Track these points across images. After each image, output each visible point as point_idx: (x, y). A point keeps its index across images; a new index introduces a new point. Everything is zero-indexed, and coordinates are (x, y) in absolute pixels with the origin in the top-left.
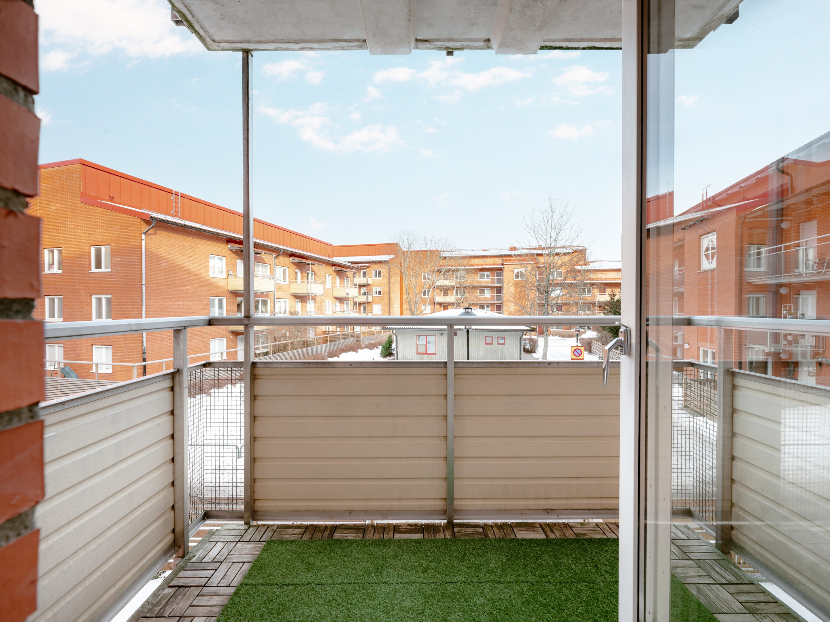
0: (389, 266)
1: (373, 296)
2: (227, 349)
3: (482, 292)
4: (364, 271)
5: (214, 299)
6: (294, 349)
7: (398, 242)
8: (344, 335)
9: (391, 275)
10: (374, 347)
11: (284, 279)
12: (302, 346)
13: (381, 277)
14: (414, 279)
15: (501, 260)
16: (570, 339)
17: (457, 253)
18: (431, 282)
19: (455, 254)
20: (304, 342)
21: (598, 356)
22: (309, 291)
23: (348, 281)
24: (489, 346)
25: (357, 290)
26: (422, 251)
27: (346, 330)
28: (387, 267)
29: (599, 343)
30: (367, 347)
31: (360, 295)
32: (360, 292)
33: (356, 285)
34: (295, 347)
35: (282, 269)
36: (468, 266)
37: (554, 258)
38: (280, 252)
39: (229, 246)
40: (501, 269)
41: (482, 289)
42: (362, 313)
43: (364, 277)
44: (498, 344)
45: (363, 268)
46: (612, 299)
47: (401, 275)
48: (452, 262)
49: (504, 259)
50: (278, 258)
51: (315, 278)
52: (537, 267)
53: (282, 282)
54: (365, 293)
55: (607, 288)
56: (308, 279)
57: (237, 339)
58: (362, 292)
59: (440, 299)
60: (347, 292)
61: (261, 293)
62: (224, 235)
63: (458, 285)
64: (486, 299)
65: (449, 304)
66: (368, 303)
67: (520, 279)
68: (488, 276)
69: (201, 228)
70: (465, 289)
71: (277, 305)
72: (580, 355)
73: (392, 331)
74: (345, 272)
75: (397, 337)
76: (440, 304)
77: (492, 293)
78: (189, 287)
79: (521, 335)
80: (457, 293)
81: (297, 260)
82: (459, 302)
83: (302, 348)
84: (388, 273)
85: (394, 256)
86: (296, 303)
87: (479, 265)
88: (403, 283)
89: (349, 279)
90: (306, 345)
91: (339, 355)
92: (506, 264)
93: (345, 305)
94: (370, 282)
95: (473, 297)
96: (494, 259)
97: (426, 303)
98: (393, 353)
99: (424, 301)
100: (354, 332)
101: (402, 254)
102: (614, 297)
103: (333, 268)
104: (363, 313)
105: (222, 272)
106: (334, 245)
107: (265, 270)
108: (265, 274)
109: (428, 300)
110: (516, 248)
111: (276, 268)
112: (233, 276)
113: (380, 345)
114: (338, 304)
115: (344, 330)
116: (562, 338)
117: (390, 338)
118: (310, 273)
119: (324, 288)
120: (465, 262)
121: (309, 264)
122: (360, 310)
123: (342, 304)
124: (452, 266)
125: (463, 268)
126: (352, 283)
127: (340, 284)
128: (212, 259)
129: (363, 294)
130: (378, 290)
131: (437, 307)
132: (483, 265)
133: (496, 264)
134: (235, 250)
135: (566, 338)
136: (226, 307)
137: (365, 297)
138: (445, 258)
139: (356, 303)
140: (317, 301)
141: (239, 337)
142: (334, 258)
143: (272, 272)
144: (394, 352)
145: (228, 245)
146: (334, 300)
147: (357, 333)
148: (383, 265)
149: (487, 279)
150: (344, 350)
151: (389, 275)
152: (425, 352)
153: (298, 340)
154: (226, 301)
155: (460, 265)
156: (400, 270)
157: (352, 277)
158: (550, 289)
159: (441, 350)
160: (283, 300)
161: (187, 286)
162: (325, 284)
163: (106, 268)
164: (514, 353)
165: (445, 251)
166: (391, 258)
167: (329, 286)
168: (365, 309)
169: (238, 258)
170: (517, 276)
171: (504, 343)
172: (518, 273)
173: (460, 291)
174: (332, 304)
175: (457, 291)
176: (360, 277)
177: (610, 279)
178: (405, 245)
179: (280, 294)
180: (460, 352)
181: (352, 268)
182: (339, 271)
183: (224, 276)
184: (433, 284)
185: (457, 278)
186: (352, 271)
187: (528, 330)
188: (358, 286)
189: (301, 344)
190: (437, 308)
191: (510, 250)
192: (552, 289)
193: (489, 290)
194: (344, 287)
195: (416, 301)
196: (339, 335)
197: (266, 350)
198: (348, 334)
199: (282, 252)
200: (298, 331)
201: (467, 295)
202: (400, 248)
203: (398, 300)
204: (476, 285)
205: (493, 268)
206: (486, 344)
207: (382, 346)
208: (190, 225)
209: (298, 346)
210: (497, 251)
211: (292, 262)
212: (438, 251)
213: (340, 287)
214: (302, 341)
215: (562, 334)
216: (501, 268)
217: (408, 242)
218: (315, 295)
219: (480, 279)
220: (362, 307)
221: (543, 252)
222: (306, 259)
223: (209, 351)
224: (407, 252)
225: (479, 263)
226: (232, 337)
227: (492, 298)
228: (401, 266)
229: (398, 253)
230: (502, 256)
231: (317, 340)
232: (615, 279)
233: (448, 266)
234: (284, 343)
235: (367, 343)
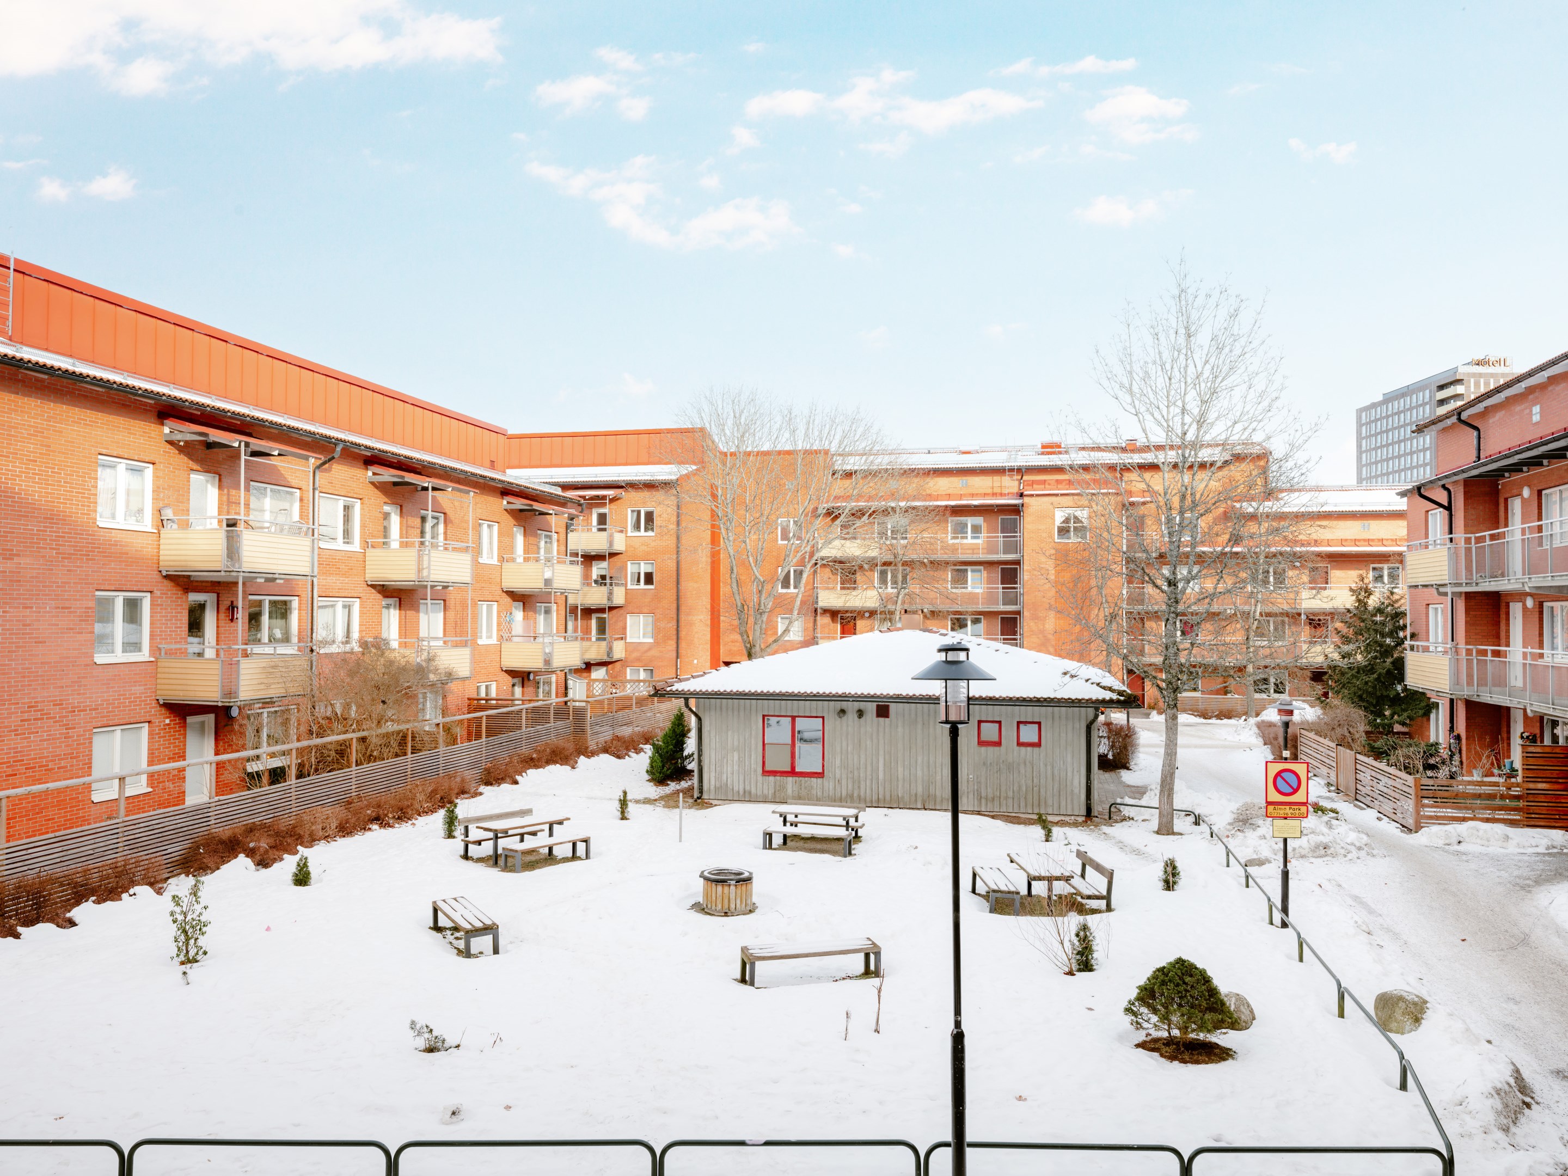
0: (677, 496)
1: (629, 587)
2: (150, 763)
3: (960, 578)
4: (602, 510)
5: (111, 601)
6: (370, 758)
7: (707, 426)
8: (535, 710)
9: (683, 524)
10: (628, 749)
11: (347, 534)
12: (397, 749)
13: (652, 530)
14: (754, 537)
15: (1016, 483)
16: (1225, 721)
17: (886, 459)
18: (808, 549)
19: (882, 462)
20: (404, 737)
21: (1323, 782)
22: (425, 573)
23: (551, 543)
24: (991, 749)
25: (577, 570)
26: (779, 453)
27: (541, 696)
28: (672, 501)
29: (1327, 742)
30: (606, 750)
31: (589, 585)
32: (586, 576)
33: (577, 555)
34: (375, 753)
35: (341, 503)
36: (919, 500)
37: (1196, 478)
38: (333, 450)
39: (167, 430)
40: (1016, 510)
41: (961, 568)
42: (594, 639)
43: (600, 530)
44: (1020, 744)
45: (599, 501)
46: (1362, 603)
47: (713, 526)
48: (868, 487)
49: (1025, 478)
50: (329, 470)
51: (445, 533)
52: (1124, 505)
53: (339, 545)
54: (603, 577)
55: (1333, 568)
56: (423, 533)
57: (184, 725)
58: (594, 577)
59: (831, 598)
61: (267, 580)
62: (147, 393)
63: (889, 558)
64: (973, 597)
65: (859, 612)
66: (611, 608)
67: (1073, 539)
68: (976, 529)
69: (71, 368)
70: (908, 569)
71: (321, 618)
72: (1295, 791)
73: (687, 700)
74: (542, 512)
75: (699, 719)
76: (834, 614)
77: (990, 581)
78: (23, 561)
79: (1091, 717)
80: (883, 581)
81: (388, 475)
82: (891, 607)
83: (397, 755)
84: (674, 519)
85: (694, 467)
86: (385, 611)
87: (949, 497)
88: (719, 552)
89: (555, 536)
90: (409, 745)
91: (518, 778)
92: (1032, 495)
93: (541, 618)
94: (619, 545)
95: (932, 595)
96: (997, 478)
97: (791, 612)
98: (689, 767)
99: (784, 605)
100: (566, 703)
101: (717, 461)
102: (1368, 597)
103: (504, 502)
104: (598, 639)
105: (140, 511)
106: (511, 432)
107: (286, 506)
108: (281, 519)
109: (798, 603)
110: (1059, 447)
111: (321, 500)
112: (175, 526)
113: (647, 741)
114: (518, 615)
115: (537, 694)
116: (1202, 720)
117: (680, 719)
118: (429, 518)
119: (476, 563)
120: (913, 485)
121: (426, 489)
122: (587, 631)
123: (531, 613)
124: (870, 499)
125: (902, 504)
126: (563, 548)
127: (526, 551)
128: (108, 470)
129: (596, 582)
130: (644, 568)
131: (824, 620)
132: (961, 497)
133: (1001, 495)
134: (186, 442)
135: (1213, 721)
136: (152, 623)
137: (604, 590)
138: (849, 475)
139: (574, 609)
140: (451, 603)
141: (190, 719)
142: (509, 471)
143: (308, 513)
144: (692, 766)
145: (163, 424)
146: (508, 600)
147: (577, 704)
148: (659, 495)
149: (973, 538)
150: (532, 759)
151: (678, 524)
152: (789, 769)
153: (382, 731)
154: (153, 605)
155: (893, 496)
156: (712, 510)
157: (563, 531)
158: (1185, 572)
159: (838, 762)
160: (340, 603)
161: (18, 555)
162: (477, 551)
164: (1069, 774)
165: (851, 454)
166: (685, 472)
167: (489, 557)
168: (602, 629)
169: (195, 467)
170: (1063, 531)
171: (1036, 740)
172: (1067, 520)
173: (894, 576)
174: (499, 613)
175: (883, 574)
176: (589, 530)
177: (1342, 542)
178: (728, 432)
179: (334, 581)
180: (900, 769)
181: (563, 503)
182: (521, 510)
183: (147, 524)
184: (812, 555)
185: (883, 534)
186: (563, 513)
187: (1111, 701)
188: (580, 559)
189: (394, 744)
190: (823, 626)
191: (1043, 453)
192: (1190, 572)
193: (980, 571)
194: (537, 560)
195: (759, 604)
196: (520, 711)
197: (276, 763)
198: (548, 707)
199: (339, 449)
200: (384, 702)
201: (914, 587)
202: (713, 442)
203: (706, 602)
204: (940, 556)
205: (992, 506)
206: (981, 743)
207: (653, 745)
208: (34, 359)
209: (385, 750)
210: (1004, 456)
211: (372, 483)
212: (826, 452)
213: (526, 559)
214: (398, 732)
215: (1201, 707)
216: (1015, 505)
217: (737, 425)
218: (445, 587)
219: (954, 538)
220: (594, 623)
221: (1160, 458)
222: (420, 473)
223: (87, 768)
224: (732, 454)
225: (950, 492)
226: (167, 721)
227: (990, 597)
228: (714, 496)
229: (706, 459)
230: (1020, 471)
231: (447, 729)
232: (1355, 542)
233: (860, 497)
234: (337, 742)
235: (606, 735)
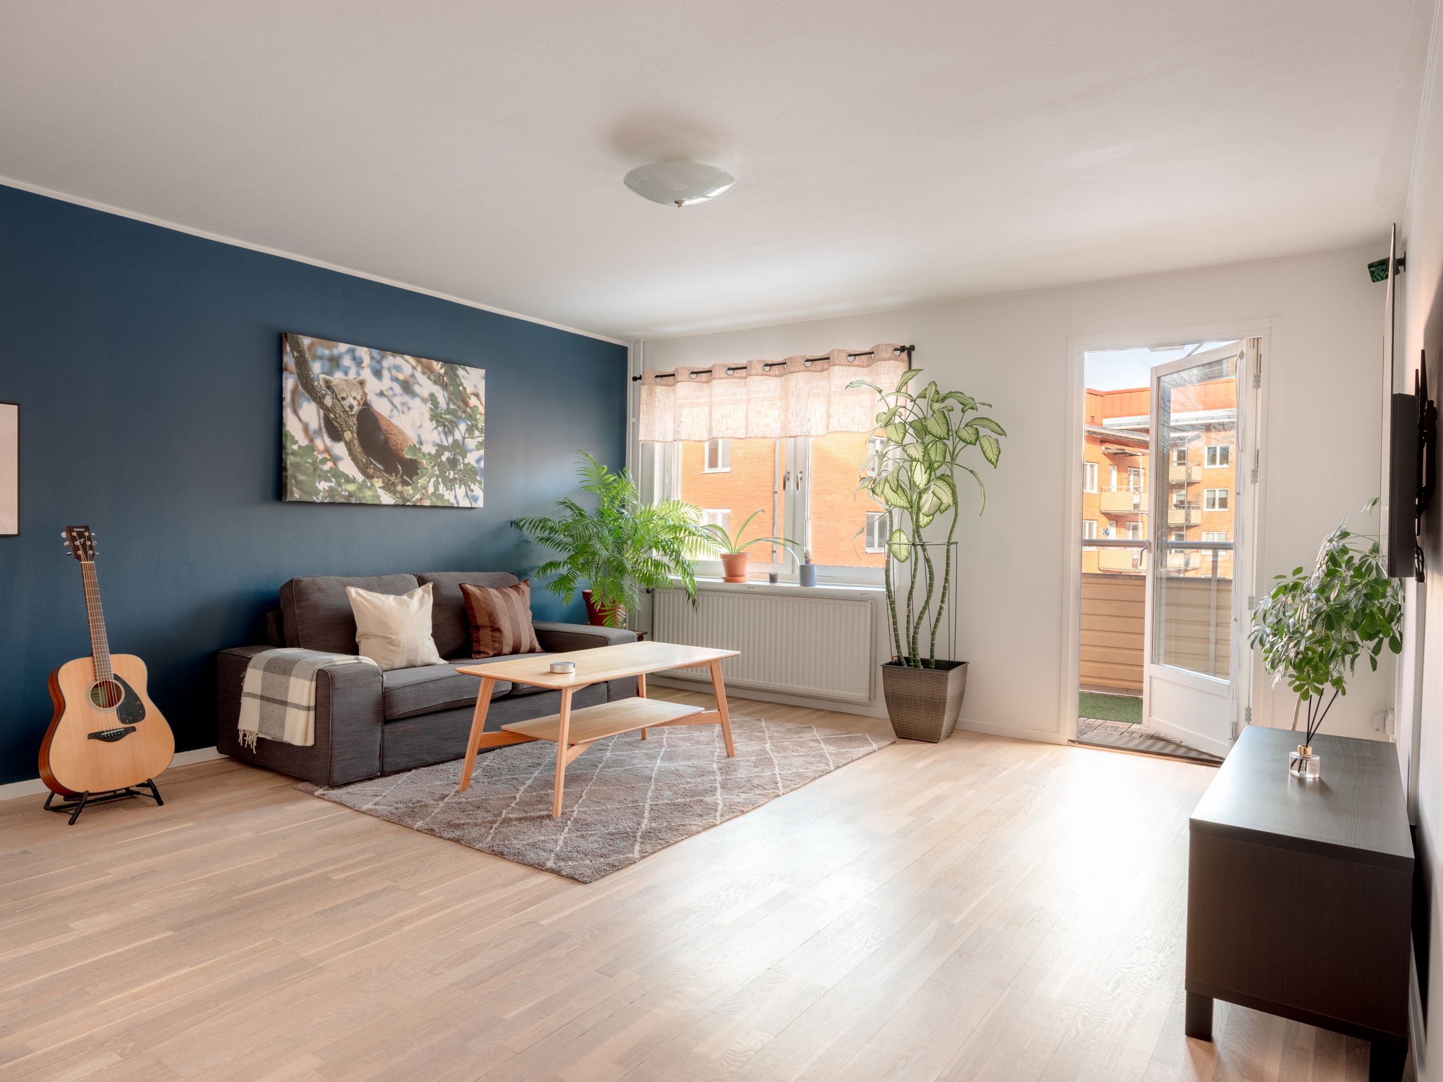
1: (1206, 509)
4: (1182, 449)
13: (1227, 463)
23: (1139, 476)
54: (1182, 502)
58: (1174, 502)
60: (1136, 501)
66: (1189, 527)
74: (1131, 455)
89: (1142, 471)
93: (1130, 533)
94: (1196, 476)
103: (1103, 448)
114: (1112, 530)
123: (1122, 530)
127: (1120, 483)
129: (1176, 506)
130: (1218, 495)
137: (1183, 512)
146: (1104, 519)
163: (723, 466)
174: (1098, 528)
182: (1115, 454)
213: (1119, 490)
